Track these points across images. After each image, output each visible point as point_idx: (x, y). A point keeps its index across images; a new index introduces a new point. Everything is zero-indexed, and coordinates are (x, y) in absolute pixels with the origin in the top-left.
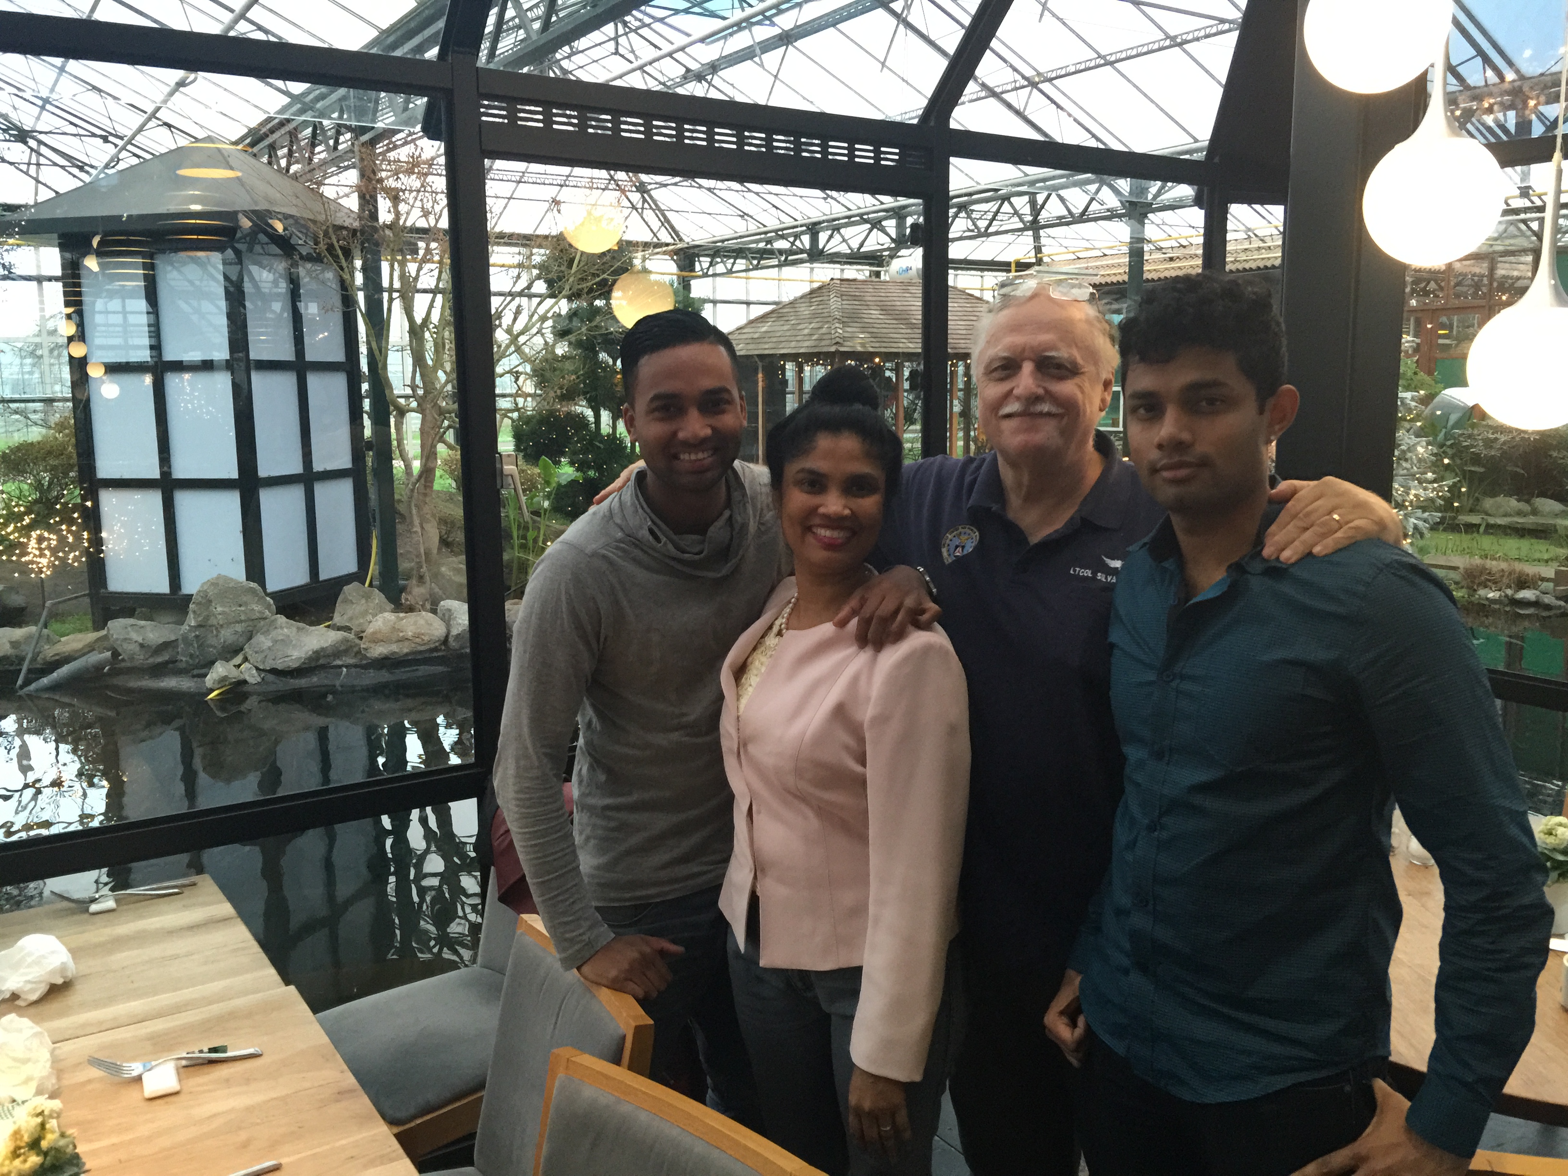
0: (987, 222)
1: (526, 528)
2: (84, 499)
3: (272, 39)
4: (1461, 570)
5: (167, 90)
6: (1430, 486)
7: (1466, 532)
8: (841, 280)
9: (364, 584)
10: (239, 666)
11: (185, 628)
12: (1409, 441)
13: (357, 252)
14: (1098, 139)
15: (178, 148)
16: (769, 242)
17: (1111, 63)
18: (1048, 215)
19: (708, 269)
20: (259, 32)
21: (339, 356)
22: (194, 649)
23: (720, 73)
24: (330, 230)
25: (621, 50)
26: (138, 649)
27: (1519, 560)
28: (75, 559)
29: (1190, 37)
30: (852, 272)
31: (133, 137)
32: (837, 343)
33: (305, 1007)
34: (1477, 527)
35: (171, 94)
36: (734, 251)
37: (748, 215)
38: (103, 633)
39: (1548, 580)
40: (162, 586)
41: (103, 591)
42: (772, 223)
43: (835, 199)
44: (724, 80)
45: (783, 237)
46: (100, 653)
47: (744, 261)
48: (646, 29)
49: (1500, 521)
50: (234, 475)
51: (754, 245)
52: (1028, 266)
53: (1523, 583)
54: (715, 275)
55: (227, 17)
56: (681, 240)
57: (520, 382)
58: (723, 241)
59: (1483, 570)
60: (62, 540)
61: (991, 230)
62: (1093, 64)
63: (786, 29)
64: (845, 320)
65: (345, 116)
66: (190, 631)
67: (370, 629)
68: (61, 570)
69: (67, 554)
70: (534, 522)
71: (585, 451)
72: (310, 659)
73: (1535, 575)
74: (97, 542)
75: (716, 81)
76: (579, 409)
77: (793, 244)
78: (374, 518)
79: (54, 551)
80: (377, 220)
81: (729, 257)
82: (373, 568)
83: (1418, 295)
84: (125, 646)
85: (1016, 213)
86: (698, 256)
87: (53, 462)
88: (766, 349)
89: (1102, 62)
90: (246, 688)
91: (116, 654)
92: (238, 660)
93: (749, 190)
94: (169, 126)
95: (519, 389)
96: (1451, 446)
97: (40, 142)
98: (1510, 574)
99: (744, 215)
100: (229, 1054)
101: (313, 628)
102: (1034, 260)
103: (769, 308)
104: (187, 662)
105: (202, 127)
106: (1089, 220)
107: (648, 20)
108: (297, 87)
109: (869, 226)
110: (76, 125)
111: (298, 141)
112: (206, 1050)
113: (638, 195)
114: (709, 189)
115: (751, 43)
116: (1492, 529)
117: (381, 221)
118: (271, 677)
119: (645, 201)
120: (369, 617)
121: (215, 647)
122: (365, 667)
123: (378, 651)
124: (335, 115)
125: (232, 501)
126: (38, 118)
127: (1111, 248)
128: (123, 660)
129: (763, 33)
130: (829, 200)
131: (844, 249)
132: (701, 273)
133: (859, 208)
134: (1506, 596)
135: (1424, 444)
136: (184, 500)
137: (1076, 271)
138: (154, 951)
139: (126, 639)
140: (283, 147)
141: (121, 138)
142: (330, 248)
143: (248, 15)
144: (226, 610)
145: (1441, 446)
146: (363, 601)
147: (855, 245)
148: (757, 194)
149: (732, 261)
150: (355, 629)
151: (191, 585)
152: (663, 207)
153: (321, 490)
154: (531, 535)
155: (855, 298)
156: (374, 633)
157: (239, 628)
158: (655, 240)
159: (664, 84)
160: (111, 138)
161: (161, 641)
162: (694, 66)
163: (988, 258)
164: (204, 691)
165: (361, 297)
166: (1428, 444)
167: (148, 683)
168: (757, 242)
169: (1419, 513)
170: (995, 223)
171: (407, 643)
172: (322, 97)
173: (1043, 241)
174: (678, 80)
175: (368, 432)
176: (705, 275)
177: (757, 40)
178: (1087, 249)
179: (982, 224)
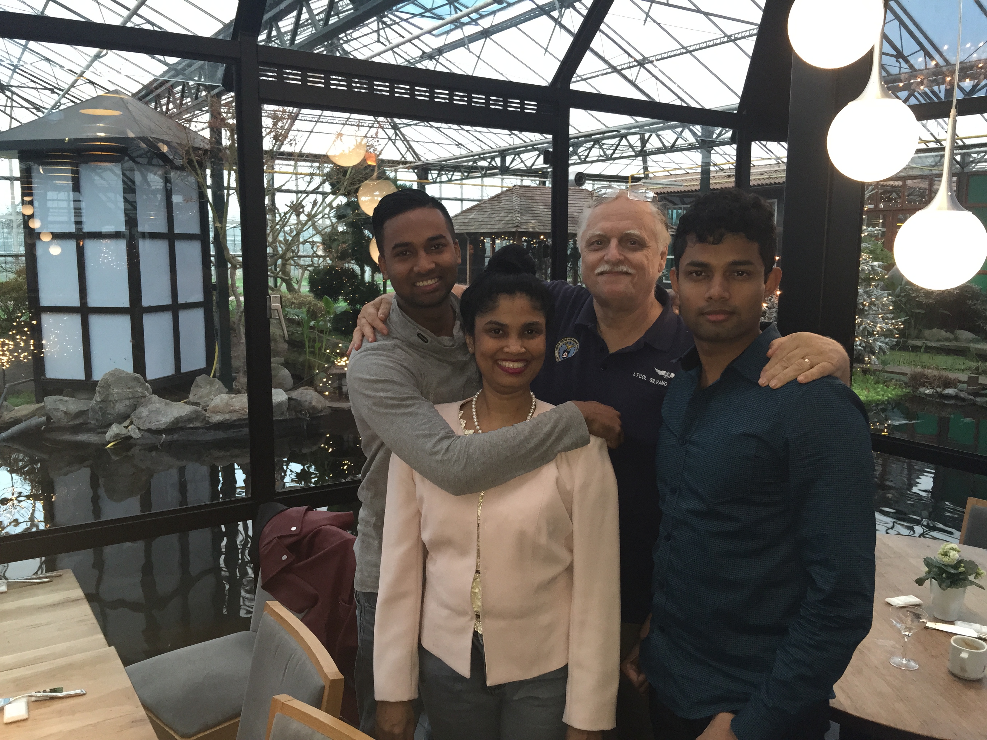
0: (612, 151)
1: (314, 341)
2: (32, 319)
3: (157, 29)
4: (909, 376)
5: (89, 59)
6: (890, 322)
7: (913, 351)
8: (520, 186)
9: (209, 376)
10: (127, 427)
11: (93, 402)
12: (876, 293)
13: (208, 164)
14: (682, 100)
15: (98, 96)
16: (475, 162)
17: (690, 52)
18: (651, 147)
19: (436, 178)
20: (147, 24)
21: (196, 229)
22: (99, 416)
23: (444, 55)
24: (191, 151)
25: (382, 39)
26: (63, 415)
27: (946, 369)
28: (25, 357)
29: (740, 36)
30: (527, 182)
31: (69, 89)
32: (517, 226)
33: (119, 661)
34: (920, 347)
35: (92, 62)
36: (452, 167)
37: (461, 145)
38: (42, 404)
39: (963, 382)
40: (81, 376)
41: (43, 377)
42: (476, 149)
43: (516, 135)
44: (447, 60)
45: (484, 159)
46: (39, 418)
47: (460, 174)
48: (396, 25)
49: (934, 344)
50: (127, 305)
51: (466, 164)
52: (639, 179)
53: (948, 384)
54: (441, 182)
55: (126, 13)
56: (420, 160)
57: (315, 249)
58: (446, 161)
59: (923, 375)
60: (17, 345)
61: (614, 156)
62: (678, 52)
63: (486, 27)
64: (521, 211)
65: (203, 80)
66: (96, 404)
67: (212, 404)
68: (16, 364)
69: (20, 354)
70: (320, 337)
71: (354, 292)
72: (173, 423)
73: (955, 379)
74: (39, 346)
75: (441, 59)
76: (351, 266)
77: (490, 163)
78: (217, 333)
79: (11, 352)
80: (221, 144)
81: (450, 171)
82: (216, 365)
83: (885, 201)
84: (55, 413)
85: (631, 146)
86: (431, 170)
87: (14, 295)
88: (472, 229)
89: (685, 51)
90: (131, 441)
91: (49, 418)
92: (126, 423)
93: (463, 129)
94: (93, 83)
95: (315, 252)
96: (904, 297)
97: (13, 93)
98: (939, 378)
99: (459, 145)
100: (64, 693)
101: (175, 403)
102: (643, 176)
103: (475, 203)
104: (95, 424)
105: (113, 83)
106: (678, 150)
107: (397, 20)
108: (172, 60)
109: (537, 153)
110: (35, 82)
111: (174, 94)
112: (48, 690)
113: (393, 131)
114: (437, 128)
115: (463, 37)
116: (929, 349)
117: (224, 144)
118: (147, 434)
119: (397, 134)
120: (212, 397)
121: (112, 415)
122: (208, 429)
123: (217, 418)
124: (196, 78)
125: (125, 322)
126: (11, 77)
127: (691, 168)
128: (54, 422)
129: (470, 30)
130: (512, 136)
131: (522, 166)
132: (432, 181)
133: (532, 141)
134: (937, 392)
135: (886, 295)
136: (95, 321)
137: (668, 183)
138: (27, 621)
139: (55, 409)
140: (165, 98)
141: (62, 90)
142: (190, 162)
143: (139, 12)
144: (120, 391)
145: (898, 296)
146: (208, 387)
147: (529, 164)
148: (467, 131)
149: (451, 173)
150: (203, 404)
151: (98, 375)
152: (408, 139)
153: (183, 315)
154: (317, 345)
155: (527, 197)
156: (215, 407)
157: (127, 402)
158: (403, 159)
159: (408, 61)
160: (56, 90)
161: (78, 410)
162: (428, 50)
163: (614, 173)
164: (104, 442)
165: (209, 192)
166: (889, 295)
167: (68, 437)
168: (468, 161)
169: (883, 339)
170: (617, 151)
171: (235, 414)
172: (189, 66)
173: (649, 163)
174: (418, 59)
175: (214, 279)
176: (435, 182)
177: (466, 35)
178: (676, 169)
179: (609, 152)
